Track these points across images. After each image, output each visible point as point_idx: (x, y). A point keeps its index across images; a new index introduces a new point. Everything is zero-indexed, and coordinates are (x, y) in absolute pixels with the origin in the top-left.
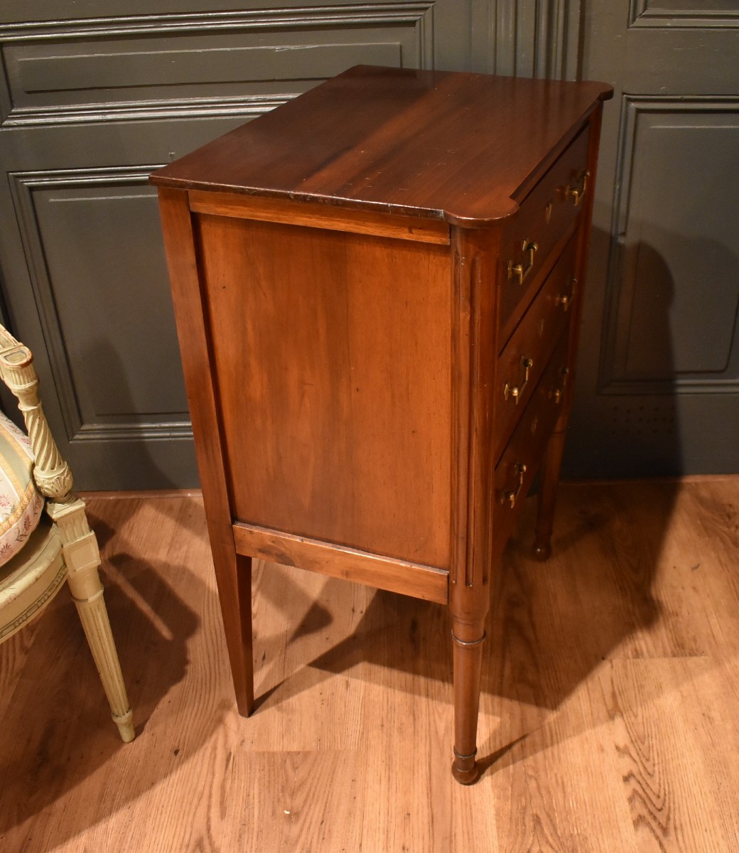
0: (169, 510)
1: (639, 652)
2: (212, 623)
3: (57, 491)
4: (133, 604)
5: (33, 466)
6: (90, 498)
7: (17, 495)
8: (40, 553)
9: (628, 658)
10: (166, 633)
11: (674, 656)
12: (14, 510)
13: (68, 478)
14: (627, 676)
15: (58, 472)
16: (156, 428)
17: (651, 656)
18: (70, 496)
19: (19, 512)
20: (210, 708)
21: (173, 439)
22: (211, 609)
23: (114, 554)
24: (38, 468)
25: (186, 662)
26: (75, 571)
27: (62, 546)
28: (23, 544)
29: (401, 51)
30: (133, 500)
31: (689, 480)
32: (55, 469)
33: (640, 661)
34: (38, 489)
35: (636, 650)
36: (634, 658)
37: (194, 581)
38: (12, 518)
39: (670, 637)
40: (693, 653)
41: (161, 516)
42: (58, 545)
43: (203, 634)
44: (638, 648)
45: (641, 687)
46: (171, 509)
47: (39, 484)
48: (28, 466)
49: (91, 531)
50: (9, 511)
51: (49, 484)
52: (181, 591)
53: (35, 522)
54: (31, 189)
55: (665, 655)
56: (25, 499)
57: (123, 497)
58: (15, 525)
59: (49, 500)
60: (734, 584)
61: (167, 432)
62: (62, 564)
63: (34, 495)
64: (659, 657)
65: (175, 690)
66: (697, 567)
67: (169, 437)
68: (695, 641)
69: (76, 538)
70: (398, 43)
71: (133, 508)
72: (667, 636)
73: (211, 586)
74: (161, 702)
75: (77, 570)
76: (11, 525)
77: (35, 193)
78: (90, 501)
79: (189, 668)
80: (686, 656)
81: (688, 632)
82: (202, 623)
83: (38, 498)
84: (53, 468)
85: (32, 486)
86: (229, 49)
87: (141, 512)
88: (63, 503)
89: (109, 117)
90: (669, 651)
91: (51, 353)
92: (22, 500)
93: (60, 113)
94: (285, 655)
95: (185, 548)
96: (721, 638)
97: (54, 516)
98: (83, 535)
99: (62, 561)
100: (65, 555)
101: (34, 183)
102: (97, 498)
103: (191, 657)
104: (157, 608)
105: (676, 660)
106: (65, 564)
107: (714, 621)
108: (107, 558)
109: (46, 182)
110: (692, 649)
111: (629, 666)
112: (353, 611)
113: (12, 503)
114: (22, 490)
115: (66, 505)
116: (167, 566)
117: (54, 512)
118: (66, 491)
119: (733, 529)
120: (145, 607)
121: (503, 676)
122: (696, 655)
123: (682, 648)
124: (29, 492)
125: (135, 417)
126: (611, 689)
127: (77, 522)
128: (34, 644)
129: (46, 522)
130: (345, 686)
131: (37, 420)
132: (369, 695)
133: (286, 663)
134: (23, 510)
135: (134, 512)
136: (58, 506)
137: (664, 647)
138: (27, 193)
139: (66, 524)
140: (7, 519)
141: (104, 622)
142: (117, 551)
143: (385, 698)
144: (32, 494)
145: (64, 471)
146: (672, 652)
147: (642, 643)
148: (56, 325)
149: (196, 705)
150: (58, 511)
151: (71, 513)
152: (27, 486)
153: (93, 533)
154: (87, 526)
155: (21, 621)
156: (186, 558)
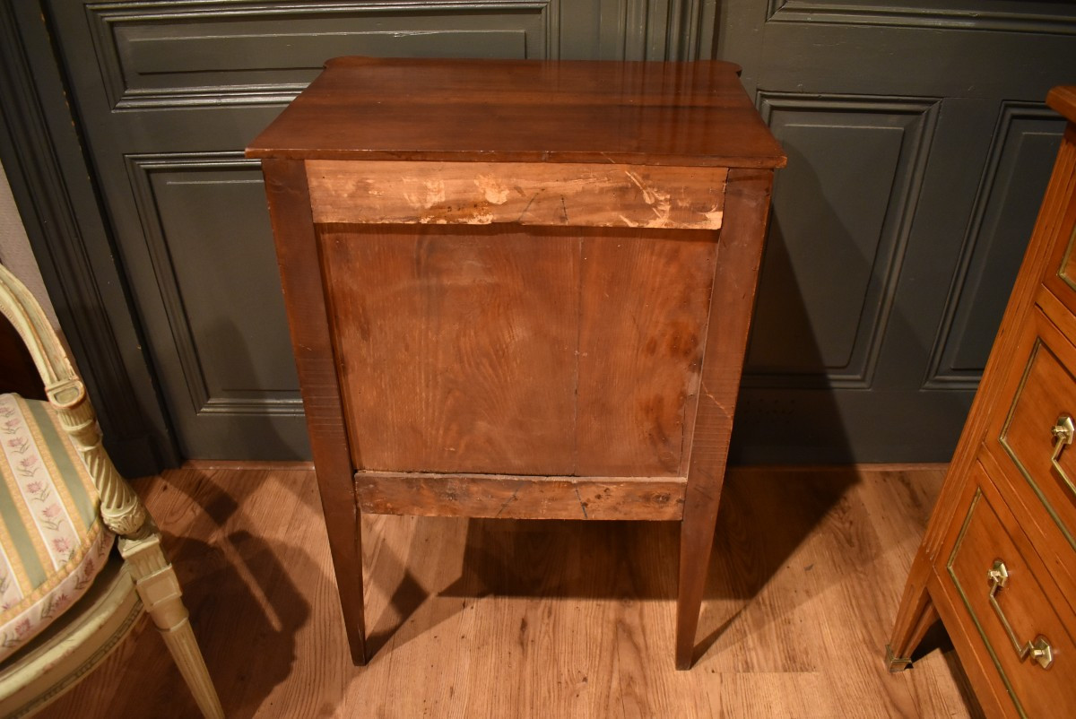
0: (292, 484)
1: (750, 665)
2: (322, 614)
3: (125, 529)
5: (99, 503)
6: (218, 468)
7: (77, 537)
8: (106, 595)
9: (739, 671)
10: (276, 624)
11: (785, 670)
12: (72, 555)
13: (137, 516)
14: (736, 693)
15: (122, 513)
16: (279, 404)
17: (762, 671)
18: (142, 531)
19: (78, 557)
20: (311, 712)
22: (323, 597)
23: (235, 530)
24: (104, 505)
25: (293, 658)
26: (152, 605)
27: (135, 582)
28: (83, 592)
29: (525, 39)
30: (259, 471)
32: (122, 508)
33: (751, 675)
34: (106, 527)
35: (747, 663)
36: (744, 671)
37: (310, 565)
38: (70, 566)
39: (781, 648)
40: (804, 668)
41: (284, 490)
42: (129, 582)
43: (312, 627)
44: (749, 660)
45: (750, 706)
46: (295, 482)
47: (106, 522)
48: (93, 502)
49: (168, 564)
50: (67, 558)
51: (115, 523)
52: (295, 575)
53: (99, 566)
54: (148, 171)
55: (776, 670)
56: (88, 541)
57: (249, 468)
58: (72, 574)
59: (119, 537)
60: (847, 588)
61: (292, 408)
62: (137, 599)
63: (99, 535)
64: (770, 672)
65: (278, 690)
66: (810, 568)
67: (294, 413)
68: (807, 654)
69: (151, 573)
70: (523, 31)
71: (258, 479)
72: (779, 647)
73: (325, 571)
74: (264, 703)
75: (155, 604)
76: (68, 574)
77: (153, 176)
78: (218, 470)
79: (295, 665)
80: (798, 670)
81: (800, 643)
82: (313, 613)
83: (105, 535)
84: (128, 501)
85: (96, 526)
87: (265, 484)
88: (134, 539)
89: (224, 100)
90: (780, 663)
91: (175, 331)
92: (83, 541)
95: (303, 527)
96: (834, 652)
97: (124, 554)
98: (160, 568)
99: (137, 596)
100: (139, 591)
101: (150, 165)
102: (224, 468)
103: (298, 652)
104: (269, 594)
105: (786, 676)
106: (140, 599)
107: (826, 631)
108: (227, 534)
110: (803, 663)
111: (738, 682)
113: (71, 548)
114: (85, 531)
115: (137, 542)
116: (284, 546)
117: (124, 550)
118: (136, 528)
119: (847, 525)
120: (258, 593)
121: (610, 688)
122: (807, 670)
123: (794, 663)
124: (92, 533)
125: (260, 393)
126: (719, 708)
127: (152, 557)
128: (145, 629)
129: (115, 559)
130: (449, 694)
131: (97, 461)
132: (473, 704)
133: (392, 664)
134: (84, 555)
135: (258, 484)
136: (129, 543)
137: (775, 661)
138: (144, 174)
139: (139, 561)
140: (64, 567)
142: (238, 527)
143: (489, 708)
144: (96, 534)
145: (133, 509)
146: (784, 666)
147: (754, 654)
149: (299, 707)
150: (129, 549)
151: (143, 551)
152: (91, 525)
153: (170, 567)
154: (164, 560)
155: (84, 669)
156: (304, 538)
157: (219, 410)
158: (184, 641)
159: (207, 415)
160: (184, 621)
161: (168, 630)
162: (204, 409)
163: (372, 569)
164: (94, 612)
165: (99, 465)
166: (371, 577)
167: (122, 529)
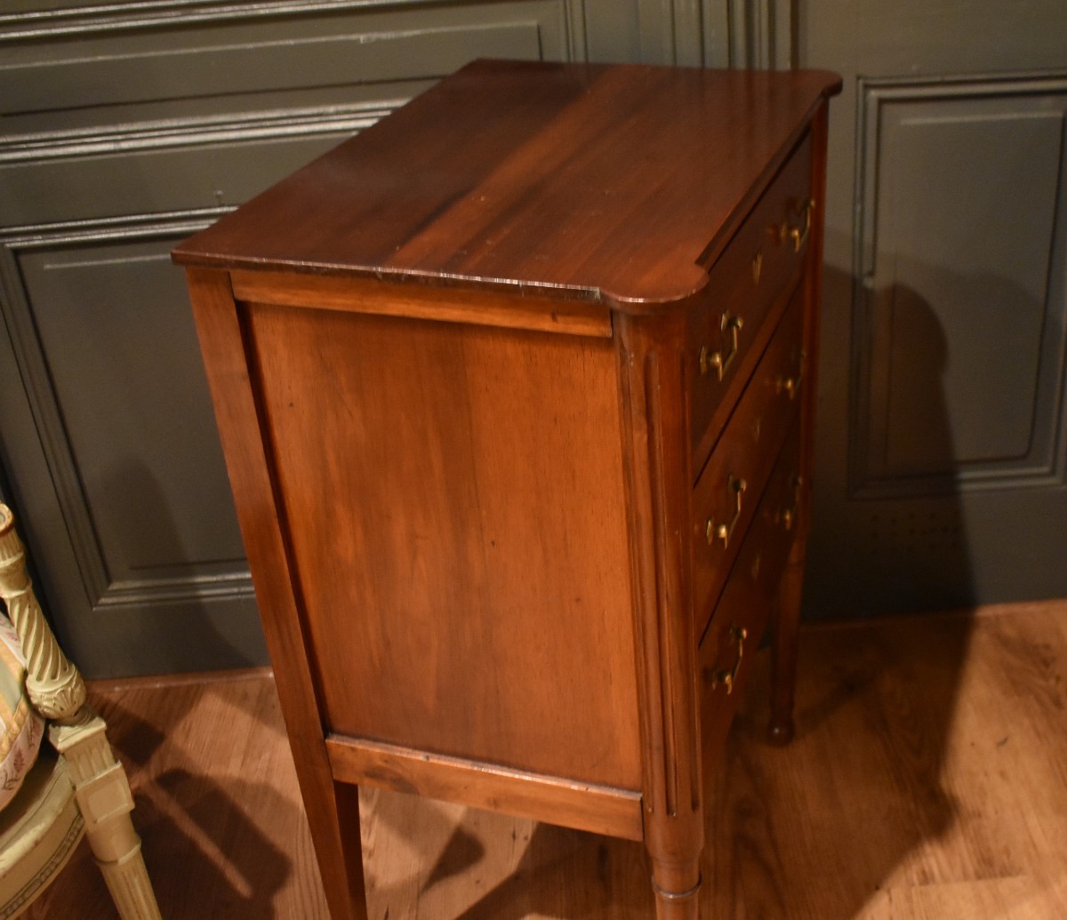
0: (242, 700)
1: (929, 874)
3: (62, 709)
4: (193, 845)
5: (25, 674)
6: (127, 688)
7: (2, 720)
8: (39, 803)
9: (913, 885)
10: (242, 887)
11: (979, 877)
13: (78, 690)
14: (912, 913)
15: (59, 685)
16: (216, 582)
17: (946, 880)
18: (81, 715)
19: (5, 746)
21: (244, 597)
23: (165, 770)
24: (31, 678)
26: (95, 822)
27: (74, 788)
28: (13, 793)
29: (539, 33)
30: (189, 688)
31: (986, 612)
32: (58, 679)
33: (931, 888)
34: (34, 709)
35: (924, 873)
39: (972, 850)
40: (1006, 872)
41: (231, 710)
42: (68, 786)
43: (297, 886)
44: (927, 869)
46: (245, 697)
47: (35, 701)
48: (17, 675)
49: (116, 762)
51: (49, 700)
52: (262, 820)
53: (29, 760)
54: (17, 252)
55: (966, 877)
56: (15, 726)
57: (174, 684)
59: (52, 722)
60: (1060, 766)
61: (234, 586)
62: (75, 813)
63: (28, 718)
64: (957, 881)
66: (1006, 740)
67: (238, 594)
68: (1008, 853)
69: (94, 775)
70: (533, 23)
71: (188, 700)
75: (99, 820)
77: (23, 259)
78: (127, 692)
80: (996, 876)
81: (997, 841)
82: (296, 867)
83: (34, 722)
84: (54, 677)
85: (23, 706)
86: (292, 42)
87: (201, 705)
88: (72, 725)
89: (125, 145)
90: (971, 870)
91: (58, 484)
92: (9, 727)
93: (53, 143)
94: (417, 910)
95: (266, 756)
96: (1045, 846)
97: (61, 745)
98: (105, 768)
99: (76, 809)
100: (78, 799)
101: (19, 243)
102: (137, 687)
104: (227, 850)
105: (982, 884)
106: (80, 813)
107: (1033, 821)
108: (153, 776)
109: (38, 241)
110: (1004, 867)
111: (915, 899)
112: (514, 837)
114: (9, 713)
115: (77, 729)
116: (241, 784)
117: (60, 740)
118: (76, 707)
119: (1052, 682)
120: (210, 849)
122: (1010, 874)
123: (990, 866)
124: (19, 715)
125: (188, 568)
127: (95, 751)
129: (48, 754)
131: (27, 611)
134: (11, 743)
135: (192, 703)
136: (65, 730)
137: (964, 867)
138: (10, 257)
139: (79, 756)
141: (143, 890)
142: (169, 764)
144: (25, 717)
145: (71, 680)
146: (977, 872)
147: (932, 861)
148: (64, 444)
150: (65, 738)
151: (85, 740)
152: (17, 705)
153: (119, 765)
154: (111, 755)
155: (15, 906)
156: (269, 770)
157: (124, 599)
158: (136, 880)
159: (108, 608)
160: (137, 848)
161: (116, 861)
162: (103, 600)
163: (375, 801)
164: (26, 824)
165: (29, 617)
166: (374, 813)
167: (58, 709)
